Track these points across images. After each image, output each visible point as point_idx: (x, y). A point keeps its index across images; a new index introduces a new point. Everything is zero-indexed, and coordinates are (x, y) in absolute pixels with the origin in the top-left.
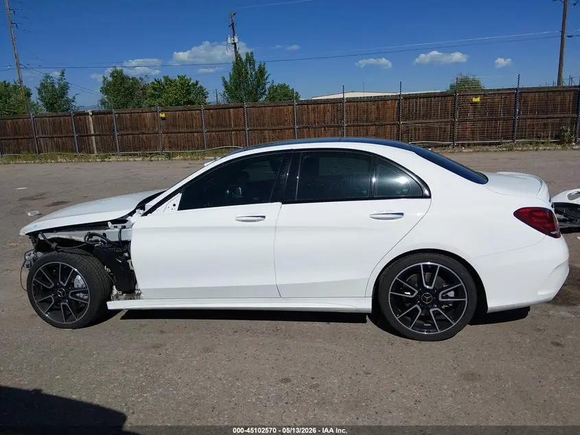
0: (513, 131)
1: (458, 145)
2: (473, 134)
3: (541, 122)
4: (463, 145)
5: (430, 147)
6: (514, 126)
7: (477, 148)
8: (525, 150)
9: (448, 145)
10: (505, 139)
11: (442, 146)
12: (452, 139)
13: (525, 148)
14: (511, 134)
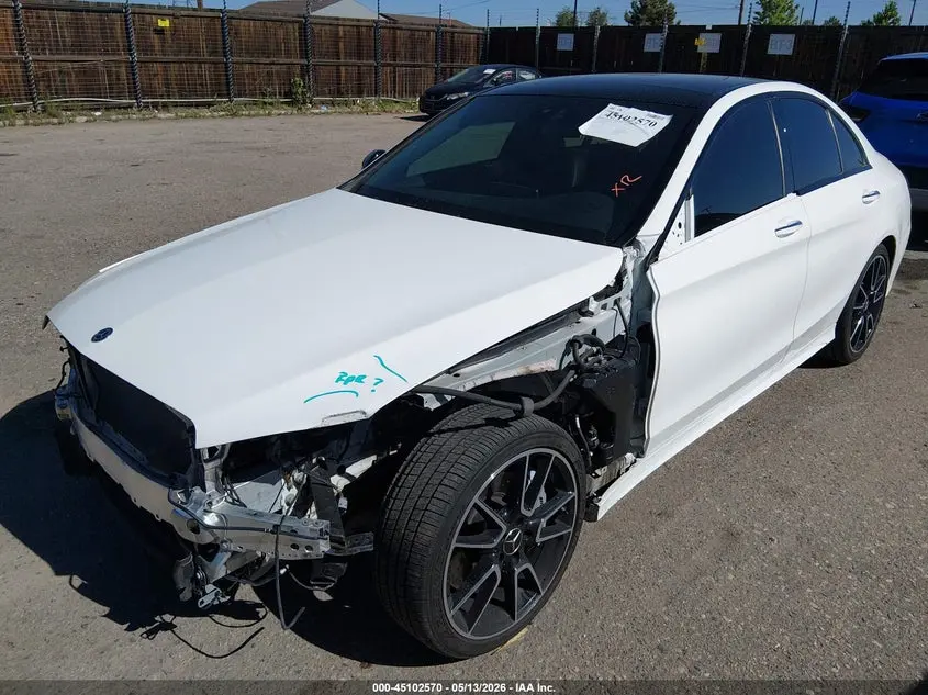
0: (228, 84)
1: (147, 106)
2: (167, 86)
3: (264, 70)
4: (155, 105)
5: (97, 109)
6: (227, 75)
7: (182, 112)
8: (254, 116)
9: (131, 106)
10: (220, 96)
11: (119, 107)
12: (134, 94)
13: (252, 112)
14: (224, 88)
